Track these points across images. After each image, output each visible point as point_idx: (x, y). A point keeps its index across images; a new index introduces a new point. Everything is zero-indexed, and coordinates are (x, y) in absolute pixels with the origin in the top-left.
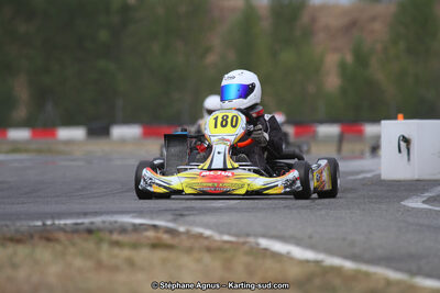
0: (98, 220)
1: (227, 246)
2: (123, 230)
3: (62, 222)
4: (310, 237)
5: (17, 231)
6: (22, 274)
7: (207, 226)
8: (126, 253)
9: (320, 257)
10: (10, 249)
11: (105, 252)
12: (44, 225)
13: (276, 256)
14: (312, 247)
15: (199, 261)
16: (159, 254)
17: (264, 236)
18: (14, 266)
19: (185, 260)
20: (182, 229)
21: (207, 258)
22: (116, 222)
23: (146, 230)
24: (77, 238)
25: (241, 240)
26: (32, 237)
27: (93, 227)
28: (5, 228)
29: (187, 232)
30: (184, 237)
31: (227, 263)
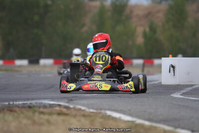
0: (34, 102)
1: (92, 114)
2: (45, 106)
3: (17, 103)
4: (130, 110)
7: (83, 105)
8: (46, 117)
9: (134, 119)
11: (37, 117)
12: (9, 104)
13: (114, 119)
14: (131, 115)
15: (79, 121)
16: (61, 118)
17: (109, 110)
19: (73, 120)
20: (72, 106)
21: (83, 120)
22: (42, 103)
23: (55, 107)
24: (24, 110)
25: (99, 111)
26: (3, 109)
27: (31, 105)
29: (74, 108)
30: (73, 110)
31: (92, 122)
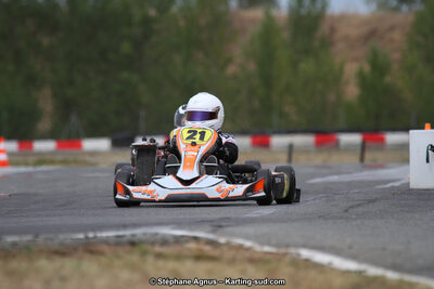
0: (139, 232)
1: (269, 257)
2: (165, 242)
3: (104, 234)
4: (350, 247)
5: (62, 244)
7: (247, 237)
8: (171, 265)
9: (361, 267)
10: (58, 262)
11: (151, 265)
12: (87, 237)
13: (318, 266)
14: (353, 257)
16: (203, 266)
17: (305, 246)
20: (222, 240)
21: (251, 269)
22: (156, 234)
23: (187, 241)
24: (121, 251)
25: (283, 251)
26: (75, 250)
27: (135, 239)
28: (49, 242)
29: (228, 244)
30: (225, 248)
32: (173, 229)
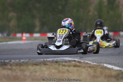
0: (59, 59)
1: (95, 66)
2: (66, 62)
3: (49, 59)
4: (118, 63)
5: (36, 62)
6: (38, 74)
7: (89, 61)
8: (67, 68)
9: (121, 69)
10: (35, 67)
11: (61, 68)
12: (44, 60)
13: (109, 69)
14: (119, 66)
15: (87, 70)
16: (76, 68)
17: (105, 63)
18: (36, 72)
19: (83, 70)
20: (82, 61)
21: (89, 69)
22: (64, 59)
23: (72, 62)
24: (53, 64)
25: (99, 64)
26: (40, 64)
27: (57, 61)
28: (33, 61)
29: (84, 62)
30: (83, 63)
31: (95, 71)
32: (69, 58)
